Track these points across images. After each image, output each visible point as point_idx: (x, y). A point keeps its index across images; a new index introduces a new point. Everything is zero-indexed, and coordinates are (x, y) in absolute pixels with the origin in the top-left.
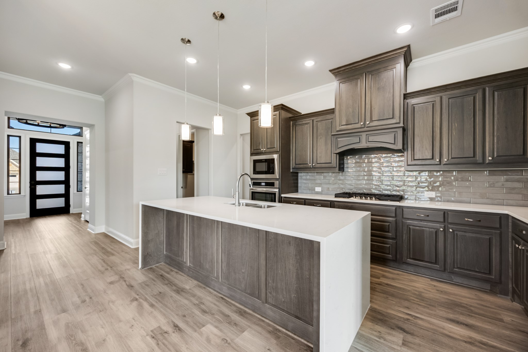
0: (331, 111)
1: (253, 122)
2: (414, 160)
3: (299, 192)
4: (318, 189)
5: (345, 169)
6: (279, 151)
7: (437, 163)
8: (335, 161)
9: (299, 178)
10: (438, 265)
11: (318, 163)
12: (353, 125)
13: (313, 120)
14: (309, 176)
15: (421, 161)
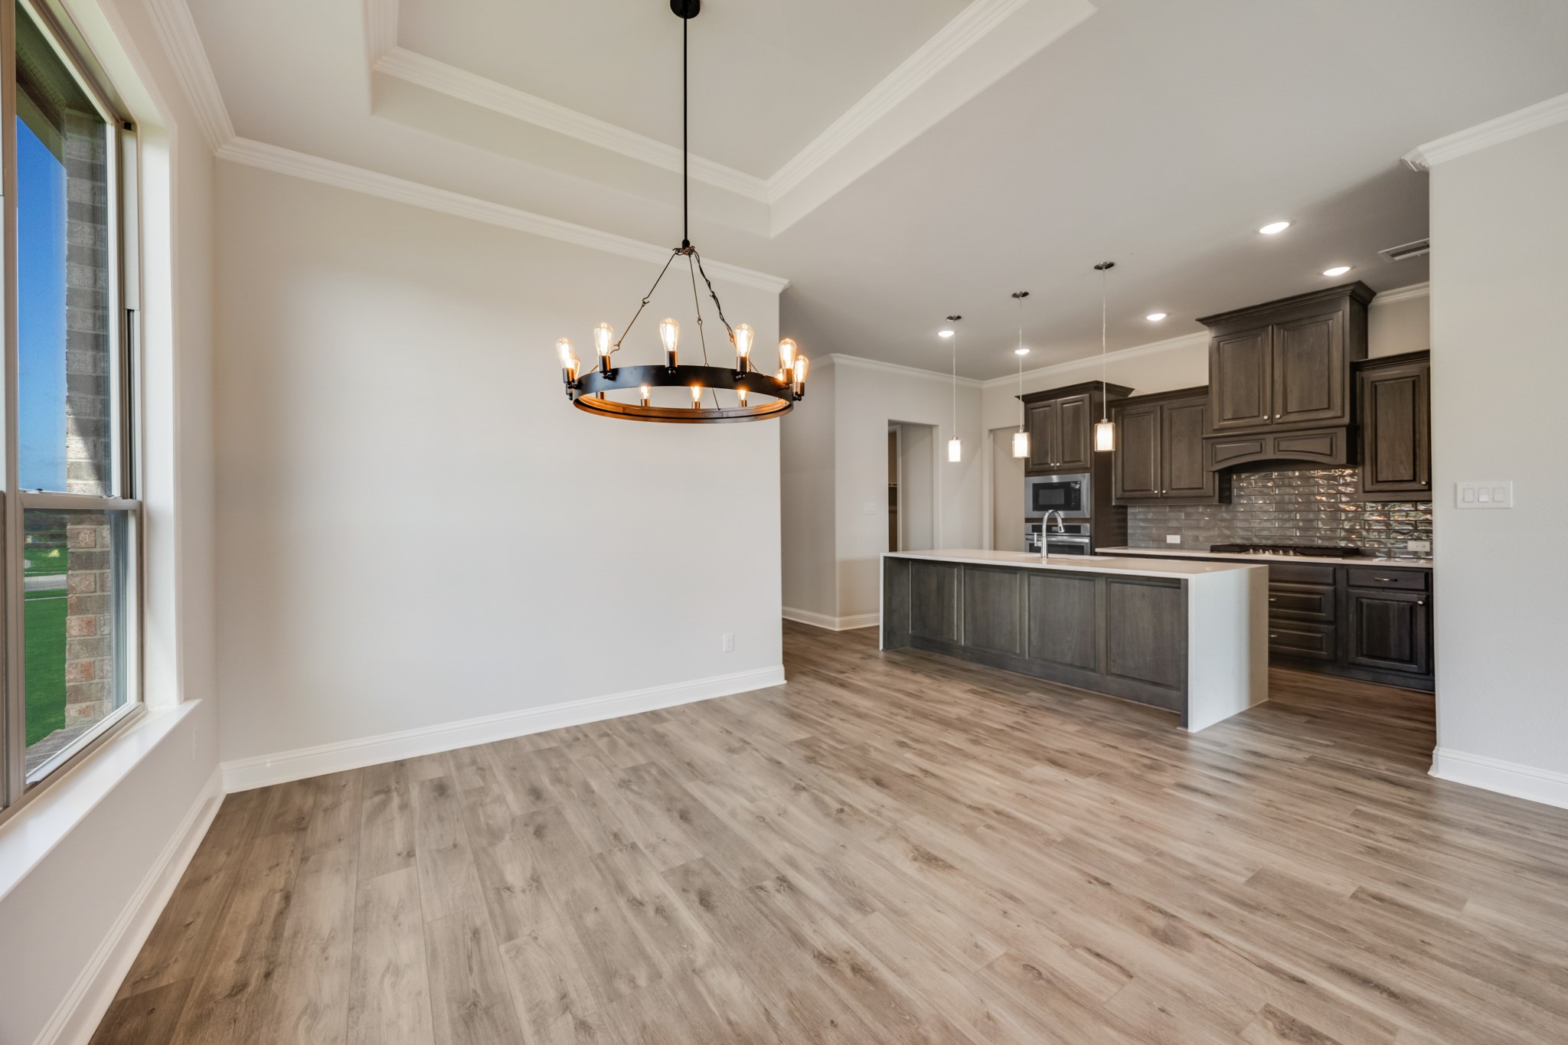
0: (1202, 391)
1: (1032, 413)
2: (1378, 482)
3: (1129, 545)
4: (1173, 539)
5: (1235, 500)
6: (1089, 466)
7: (1423, 488)
8: (1211, 485)
9: (1129, 517)
10: (1416, 665)
11: (1173, 487)
12: (1247, 420)
13: (1161, 407)
14: (1153, 512)
15: (1390, 483)
